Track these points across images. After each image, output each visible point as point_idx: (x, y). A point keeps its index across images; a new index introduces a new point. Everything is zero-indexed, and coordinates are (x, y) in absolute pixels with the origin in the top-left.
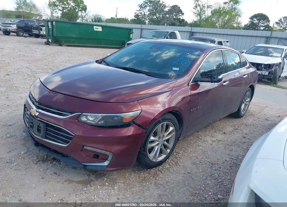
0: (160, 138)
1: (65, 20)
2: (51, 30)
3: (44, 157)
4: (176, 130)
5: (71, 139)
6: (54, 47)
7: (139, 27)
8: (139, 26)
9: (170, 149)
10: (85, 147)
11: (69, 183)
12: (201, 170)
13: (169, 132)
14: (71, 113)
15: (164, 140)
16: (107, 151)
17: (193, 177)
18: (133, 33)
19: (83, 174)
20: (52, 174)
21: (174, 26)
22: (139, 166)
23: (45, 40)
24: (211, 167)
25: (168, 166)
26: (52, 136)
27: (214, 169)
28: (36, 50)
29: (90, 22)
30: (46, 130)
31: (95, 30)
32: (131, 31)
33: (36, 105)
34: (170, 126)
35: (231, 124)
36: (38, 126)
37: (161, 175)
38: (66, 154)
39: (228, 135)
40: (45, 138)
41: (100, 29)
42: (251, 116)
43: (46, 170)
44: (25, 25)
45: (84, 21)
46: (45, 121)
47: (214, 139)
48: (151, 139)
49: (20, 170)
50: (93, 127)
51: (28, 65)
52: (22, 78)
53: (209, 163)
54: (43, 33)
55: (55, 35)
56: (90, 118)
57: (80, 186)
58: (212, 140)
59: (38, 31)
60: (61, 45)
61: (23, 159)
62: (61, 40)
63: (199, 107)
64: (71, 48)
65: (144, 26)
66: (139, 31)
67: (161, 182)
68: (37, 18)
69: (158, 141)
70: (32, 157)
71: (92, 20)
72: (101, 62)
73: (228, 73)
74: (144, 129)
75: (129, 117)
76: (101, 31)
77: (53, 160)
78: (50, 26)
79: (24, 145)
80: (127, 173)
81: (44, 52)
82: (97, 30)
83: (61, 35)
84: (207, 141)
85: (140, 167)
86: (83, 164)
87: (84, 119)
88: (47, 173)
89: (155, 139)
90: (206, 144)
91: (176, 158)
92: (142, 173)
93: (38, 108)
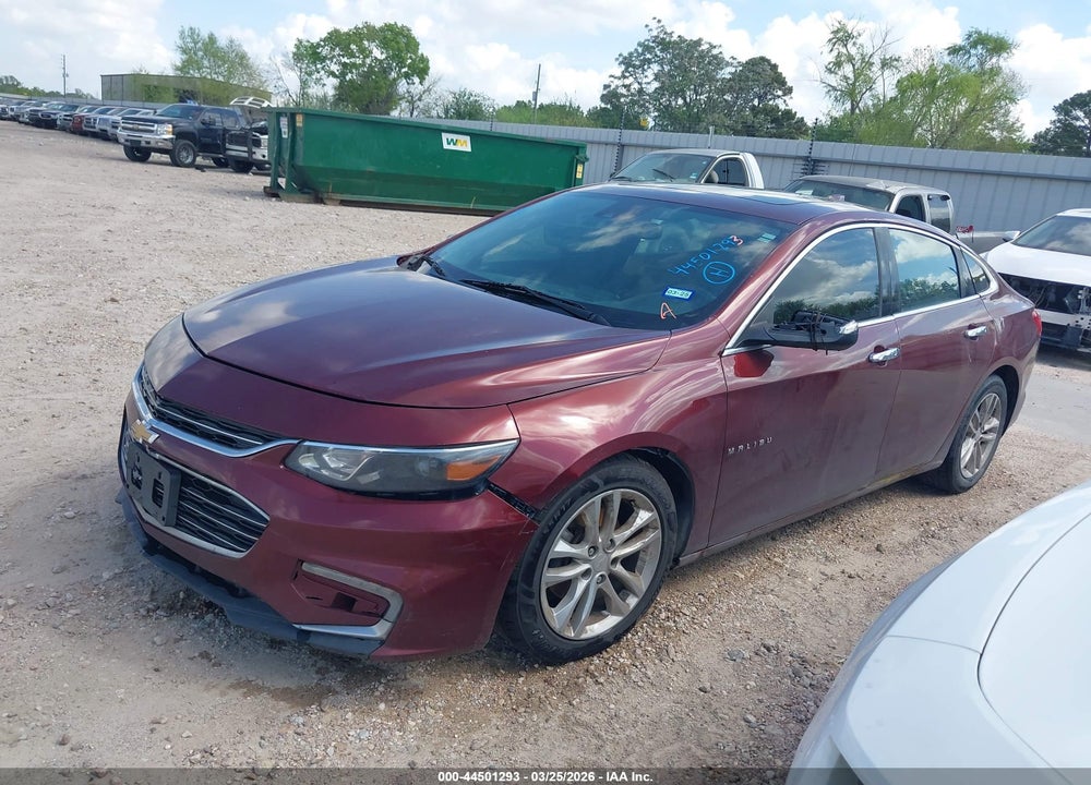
0: (594, 548)
1: (349, 111)
2: (286, 146)
3: (176, 595)
4: (665, 523)
5: (257, 531)
6: (294, 206)
7: (611, 140)
8: (611, 134)
9: (637, 596)
10: (305, 567)
11: (245, 695)
12: (753, 684)
13: (633, 529)
14: (262, 437)
15: (614, 556)
16: (384, 585)
17: (715, 705)
18: (587, 159)
19: (304, 667)
20: (192, 659)
21: (754, 136)
22: (517, 652)
23: (267, 181)
24: (796, 673)
25: (625, 659)
26: (198, 519)
27: (808, 681)
28: (229, 214)
29: (439, 117)
30: (181, 498)
31: (446, 146)
32: (581, 155)
33: (153, 407)
34: (639, 508)
35: (915, 517)
36: (155, 481)
37: (592, 690)
38: (244, 590)
39: (892, 556)
40: (177, 524)
41: (464, 145)
42: (1004, 490)
43: (177, 641)
44: (204, 127)
45: (415, 113)
46: (178, 466)
47: (831, 569)
48: (556, 550)
49: (83, 636)
50: (340, 492)
51: (187, 268)
52: (160, 313)
53: (790, 658)
54: (264, 156)
55: (300, 162)
56: (332, 461)
57: (283, 709)
58: (823, 573)
59: (246, 149)
60: (319, 200)
61: (102, 598)
62: (320, 180)
63: (762, 441)
64: (355, 210)
65: (630, 136)
66: (612, 152)
67: (586, 718)
68: (246, 103)
69: (586, 561)
70: (135, 594)
71: (447, 111)
72: (417, 263)
73: (897, 316)
74: (526, 512)
75: (471, 461)
76: (470, 150)
77: (205, 609)
78: (285, 129)
79: (117, 548)
80: (466, 672)
81: (256, 222)
82: (452, 147)
83: (321, 165)
84: (803, 577)
85: (518, 656)
86: (297, 626)
87: (308, 463)
88: (178, 651)
89: (573, 551)
90: (794, 585)
91: (665, 630)
92: (522, 679)
93: (159, 416)
